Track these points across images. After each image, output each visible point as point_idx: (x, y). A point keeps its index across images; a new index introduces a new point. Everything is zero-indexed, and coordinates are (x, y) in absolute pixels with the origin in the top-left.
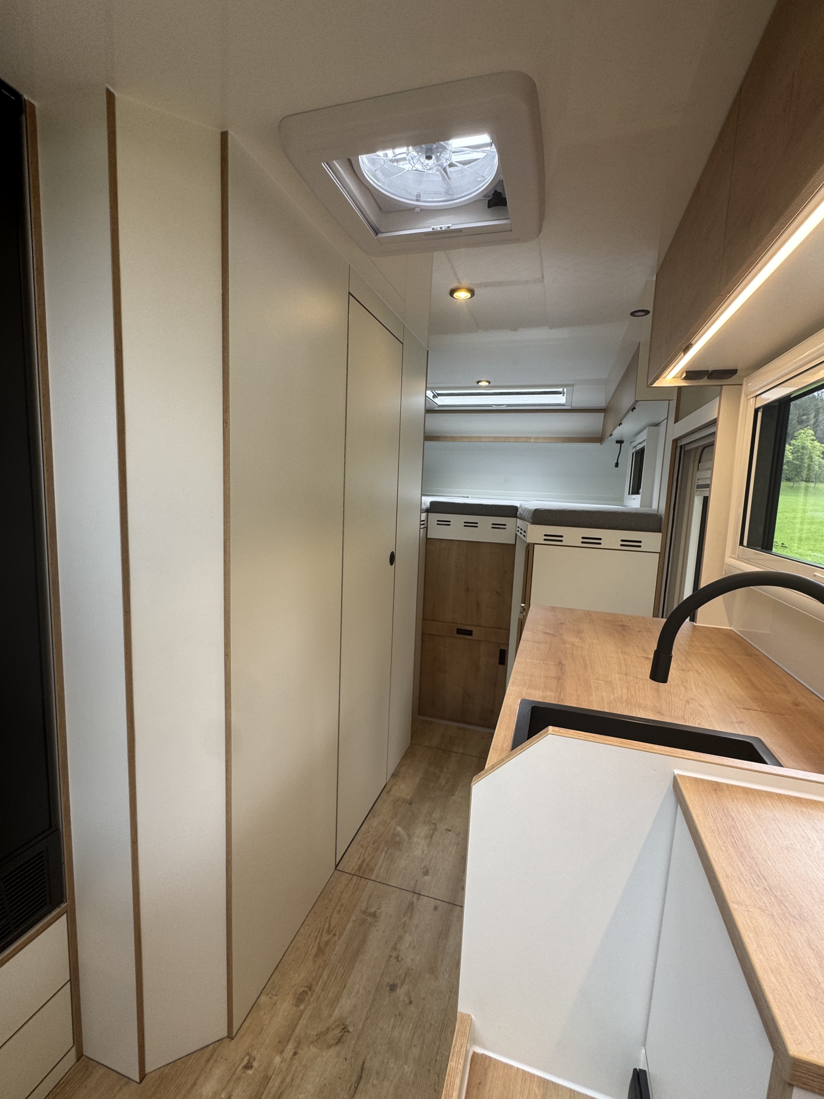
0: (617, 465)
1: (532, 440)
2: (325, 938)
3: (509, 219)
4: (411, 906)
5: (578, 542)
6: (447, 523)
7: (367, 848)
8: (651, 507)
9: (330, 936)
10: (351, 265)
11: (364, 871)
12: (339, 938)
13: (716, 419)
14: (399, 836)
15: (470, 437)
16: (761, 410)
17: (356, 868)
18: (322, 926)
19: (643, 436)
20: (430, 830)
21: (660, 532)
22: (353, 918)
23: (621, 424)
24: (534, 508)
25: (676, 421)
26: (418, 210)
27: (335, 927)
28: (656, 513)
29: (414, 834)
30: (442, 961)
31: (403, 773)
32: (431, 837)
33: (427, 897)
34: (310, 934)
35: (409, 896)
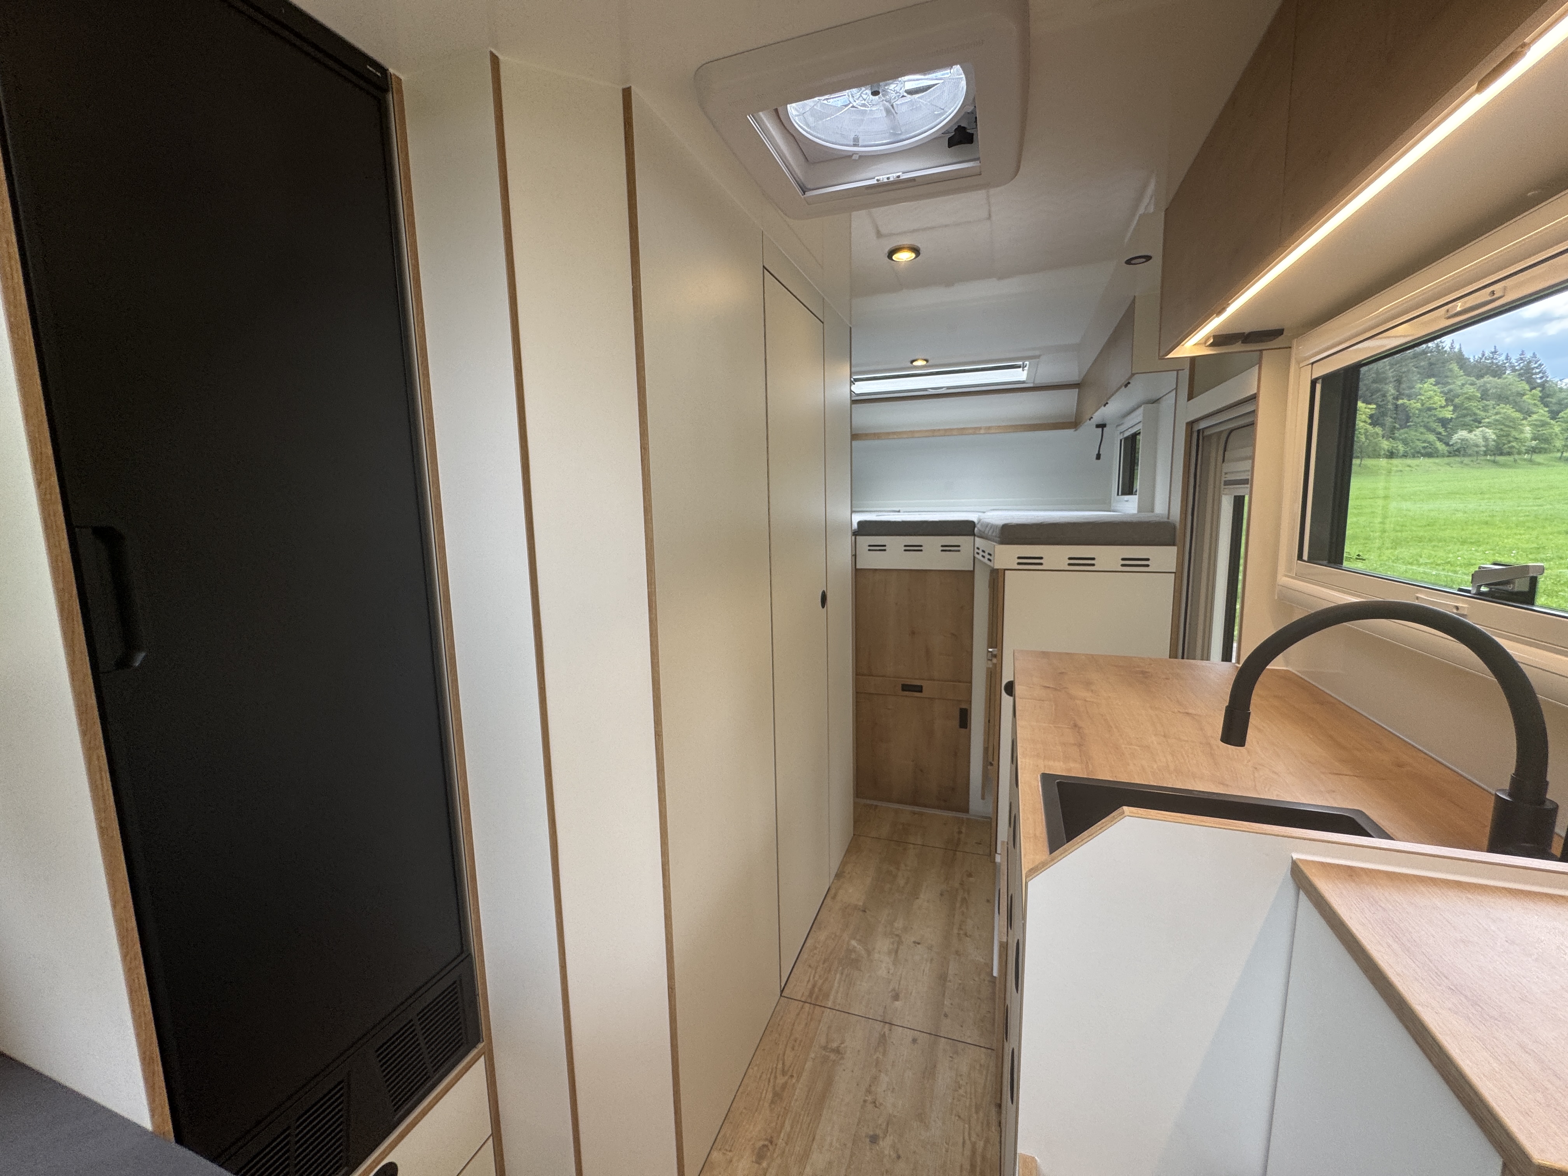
0: (1098, 457)
1: (982, 431)
2: (781, 1080)
3: (978, 159)
4: (883, 1039)
5: (1064, 564)
6: (882, 548)
7: (817, 968)
8: (1152, 511)
9: (786, 1078)
10: (765, 233)
11: (817, 998)
12: (798, 1081)
13: (1256, 394)
14: (855, 951)
15: (900, 433)
16: (1320, 381)
17: (807, 993)
18: (775, 1066)
19: (1138, 416)
20: (893, 943)
21: (1174, 545)
22: (813, 1055)
23: (1107, 403)
24: (1001, 522)
25: (1190, 397)
26: (855, 157)
27: (790, 1067)
28: (1166, 520)
29: (874, 949)
30: (931, 1106)
31: (849, 873)
32: (897, 952)
33: (901, 1028)
34: (761, 1077)
35: (878, 1026)
